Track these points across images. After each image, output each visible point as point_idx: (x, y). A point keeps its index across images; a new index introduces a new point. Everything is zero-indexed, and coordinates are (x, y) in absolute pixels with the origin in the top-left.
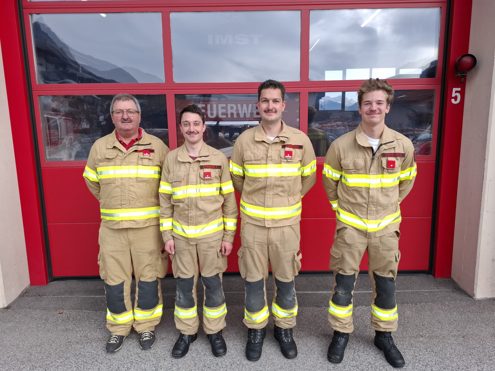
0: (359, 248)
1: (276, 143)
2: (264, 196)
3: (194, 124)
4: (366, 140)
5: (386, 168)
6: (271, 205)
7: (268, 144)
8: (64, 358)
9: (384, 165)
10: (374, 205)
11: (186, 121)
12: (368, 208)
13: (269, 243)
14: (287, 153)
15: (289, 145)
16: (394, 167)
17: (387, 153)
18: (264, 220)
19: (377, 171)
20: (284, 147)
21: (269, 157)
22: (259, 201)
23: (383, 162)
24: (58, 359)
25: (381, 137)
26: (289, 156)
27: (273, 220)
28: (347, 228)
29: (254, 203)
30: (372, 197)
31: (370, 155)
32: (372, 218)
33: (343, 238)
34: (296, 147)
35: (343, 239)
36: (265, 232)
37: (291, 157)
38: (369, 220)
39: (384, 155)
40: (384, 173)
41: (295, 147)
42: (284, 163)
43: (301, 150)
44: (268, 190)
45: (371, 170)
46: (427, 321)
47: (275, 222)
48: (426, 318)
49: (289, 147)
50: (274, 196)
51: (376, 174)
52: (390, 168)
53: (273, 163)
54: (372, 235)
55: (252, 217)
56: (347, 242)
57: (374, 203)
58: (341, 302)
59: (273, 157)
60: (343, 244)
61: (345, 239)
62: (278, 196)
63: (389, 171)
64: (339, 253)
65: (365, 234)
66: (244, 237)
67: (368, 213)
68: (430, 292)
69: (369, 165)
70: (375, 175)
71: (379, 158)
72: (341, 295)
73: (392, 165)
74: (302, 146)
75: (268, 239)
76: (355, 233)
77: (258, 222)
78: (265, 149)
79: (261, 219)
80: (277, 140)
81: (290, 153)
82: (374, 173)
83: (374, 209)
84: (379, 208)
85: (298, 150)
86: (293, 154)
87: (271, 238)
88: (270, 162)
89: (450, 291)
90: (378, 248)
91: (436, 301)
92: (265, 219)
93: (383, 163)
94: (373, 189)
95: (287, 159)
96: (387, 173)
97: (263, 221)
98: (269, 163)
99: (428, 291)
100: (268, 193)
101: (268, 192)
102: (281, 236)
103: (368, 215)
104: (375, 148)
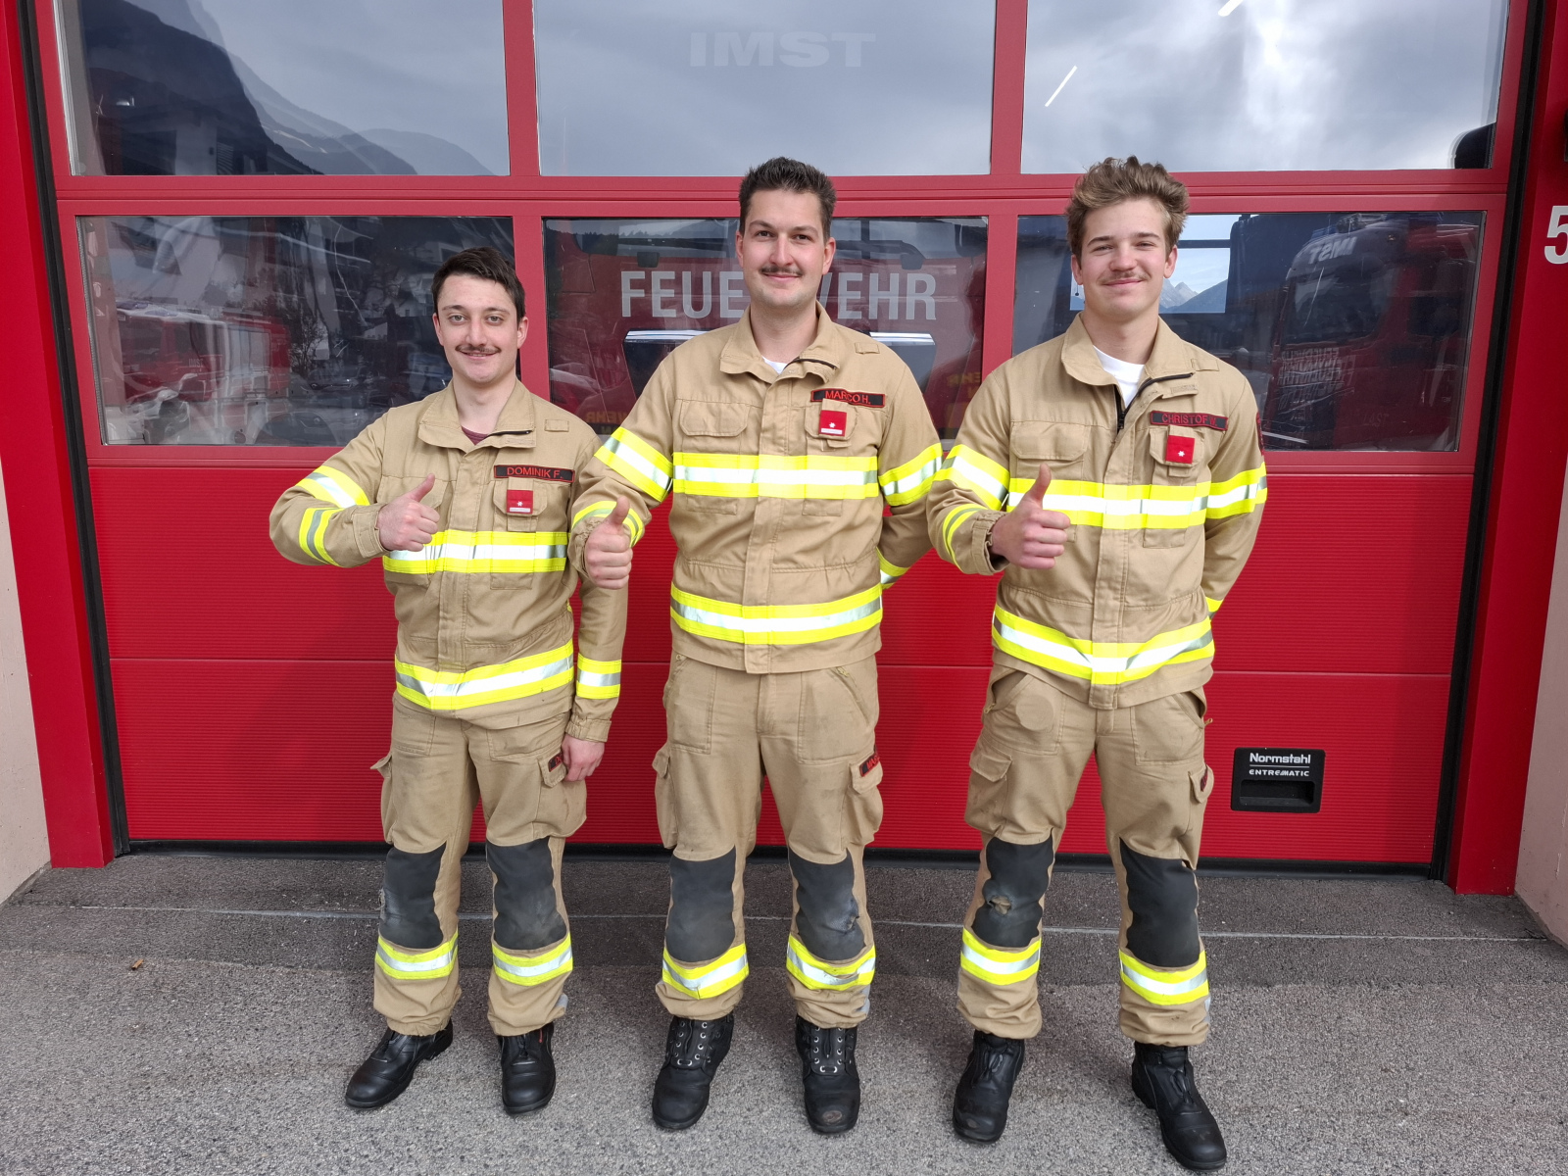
0: (1066, 745)
1: (793, 381)
2: (741, 564)
3: (486, 318)
4: (1096, 363)
5: (1161, 461)
6: (765, 596)
7: (767, 384)
8: (113, 1133)
9: (1157, 452)
10: (1115, 590)
11: (457, 307)
12: (1093, 599)
13: (762, 730)
14: (826, 418)
15: (835, 390)
16: (1188, 459)
17: (1167, 413)
18: (741, 647)
19: (1131, 471)
20: (817, 396)
21: (766, 430)
22: (723, 583)
23: (1152, 439)
24: (94, 1138)
25: (1147, 357)
26: (835, 428)
27: (773, 649)
28: (1025, 674)
29: (708, 590)
30: (1108, 562)
31: (1109, 417)
32: (1107, 637)
33: (1011, 710)
34: (861, 401)
35: (1010, 716)
36: (748, 689)
37: (840, 432)
38: (1098, 640)
39: (1157, 418)
40: (1155, 479)
41: (856, 398)
42: (818, 452)
43: (878, 411)
44: (756, 544)
45: (1111, 466)
46: (1425, 1054)
47: (780, 656)
48: (1422, 1041)
49: (837, 399)
50: (775, 566)
51: (1126, 481)
52: (1177, 464)
53: (780, 451)
54: (1106, 699)
55: (701, 639)
56: (1025, 724)
57: (1113, 584)
58: (1004, 936)
59: (781, 430)
60: (1010, 731)
61: (1015, 715)
62: (791, 565)
63: (1172, 473)
64: (1000, 764)
65: (1082, 693)
66: (675, 707)
67: (1095, 616)
68: (1436, 946)
69: (1105, 451)
70: (1122, 484)
71: (1141, 426)
72: (1005, 912)
73: (1181, 454)
74: (882, 396)
75: (759, 716)
76: (1050, 693)
77: (722, 655)
78: (756, 402)
79: (730, 646)
80: (797, 371)
81: (839, 420)
82: (1121, 480)
83: (1114, 603)
84: (1131, 600)
85: (866, 412)
86: (849, 424)
87: (767, 711)
88: (771, 447)
89: (1511, 943)
90: (1129, 748)
91: (1457, 978)
92: (743, 644)
93: (1152, 445)
94: (1113, 533)
95: (826, 439)
96: (1165, 482)
97: (739, 653)
98: (764, 450)
99: (1430, 939)
100: (757, 555)
101: (755, 551)
102: (803, 703)
103: (1094, 626)
104: (1127, 393)
